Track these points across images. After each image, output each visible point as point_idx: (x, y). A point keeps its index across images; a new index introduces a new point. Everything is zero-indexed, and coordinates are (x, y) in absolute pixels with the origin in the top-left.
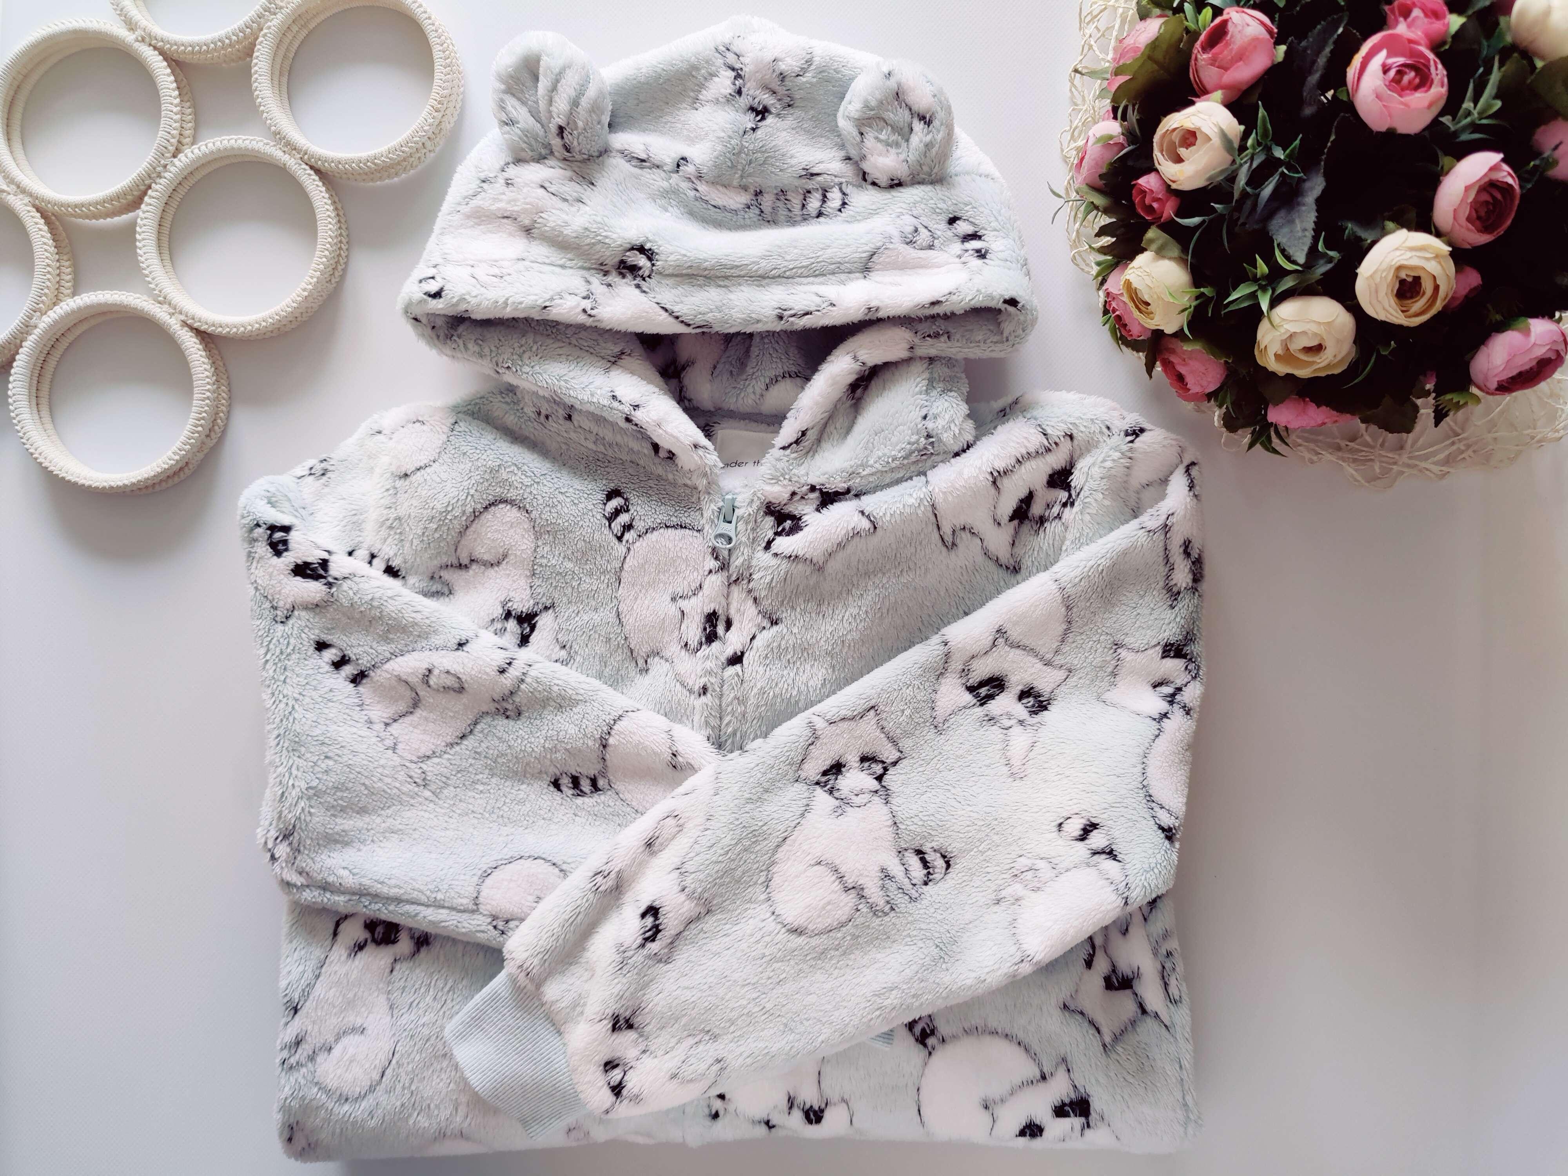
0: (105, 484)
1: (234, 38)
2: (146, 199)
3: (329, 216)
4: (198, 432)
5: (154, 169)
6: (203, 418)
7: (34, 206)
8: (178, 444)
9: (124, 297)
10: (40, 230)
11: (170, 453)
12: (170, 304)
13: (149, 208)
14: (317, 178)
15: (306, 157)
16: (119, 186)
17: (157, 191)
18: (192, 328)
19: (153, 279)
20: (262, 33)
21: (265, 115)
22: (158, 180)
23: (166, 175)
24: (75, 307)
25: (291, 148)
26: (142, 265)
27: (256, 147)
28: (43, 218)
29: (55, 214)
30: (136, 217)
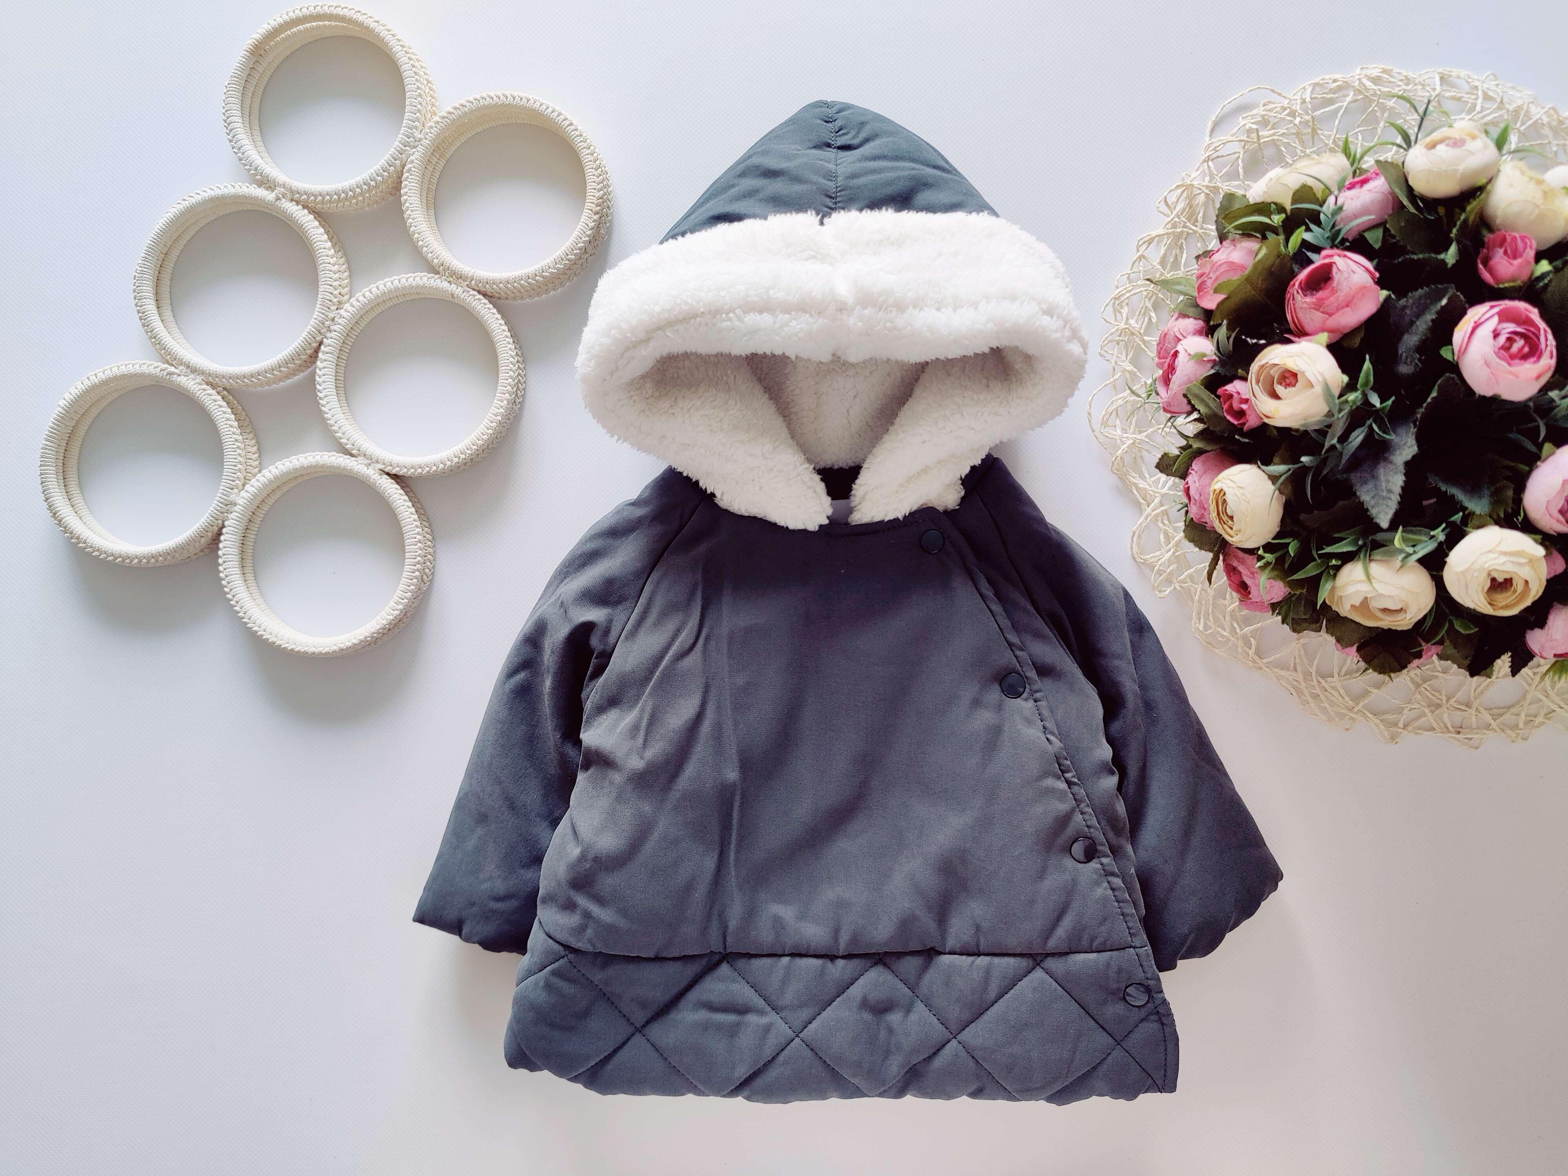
0: (335, 648)
1: (379, 178)
2: (320, 355)
3: (506, 337)
4: (416, 577)
5: (323, 324)
6: (418, 563)
7: (208, 384)
8: (398, 593)
9: (318, 458)
10: (221, 406)
11: (392, 604)
12: (364, 456)
13: (325, 364)
14: (487, 301)
15: (473, 283)
16: (291, 348)
17: (329, 346)
18: (389, 474)
19: (343, 434)
20: (406, 168)
21: (424, 250)
22: (328, 335)
23: (336, 327)
24: (272, 477)
25: (456, 276)
26: (329, 422)
27: (421, 283)
28: (218, 393)
29: (228, 387)
30: (314, 373)
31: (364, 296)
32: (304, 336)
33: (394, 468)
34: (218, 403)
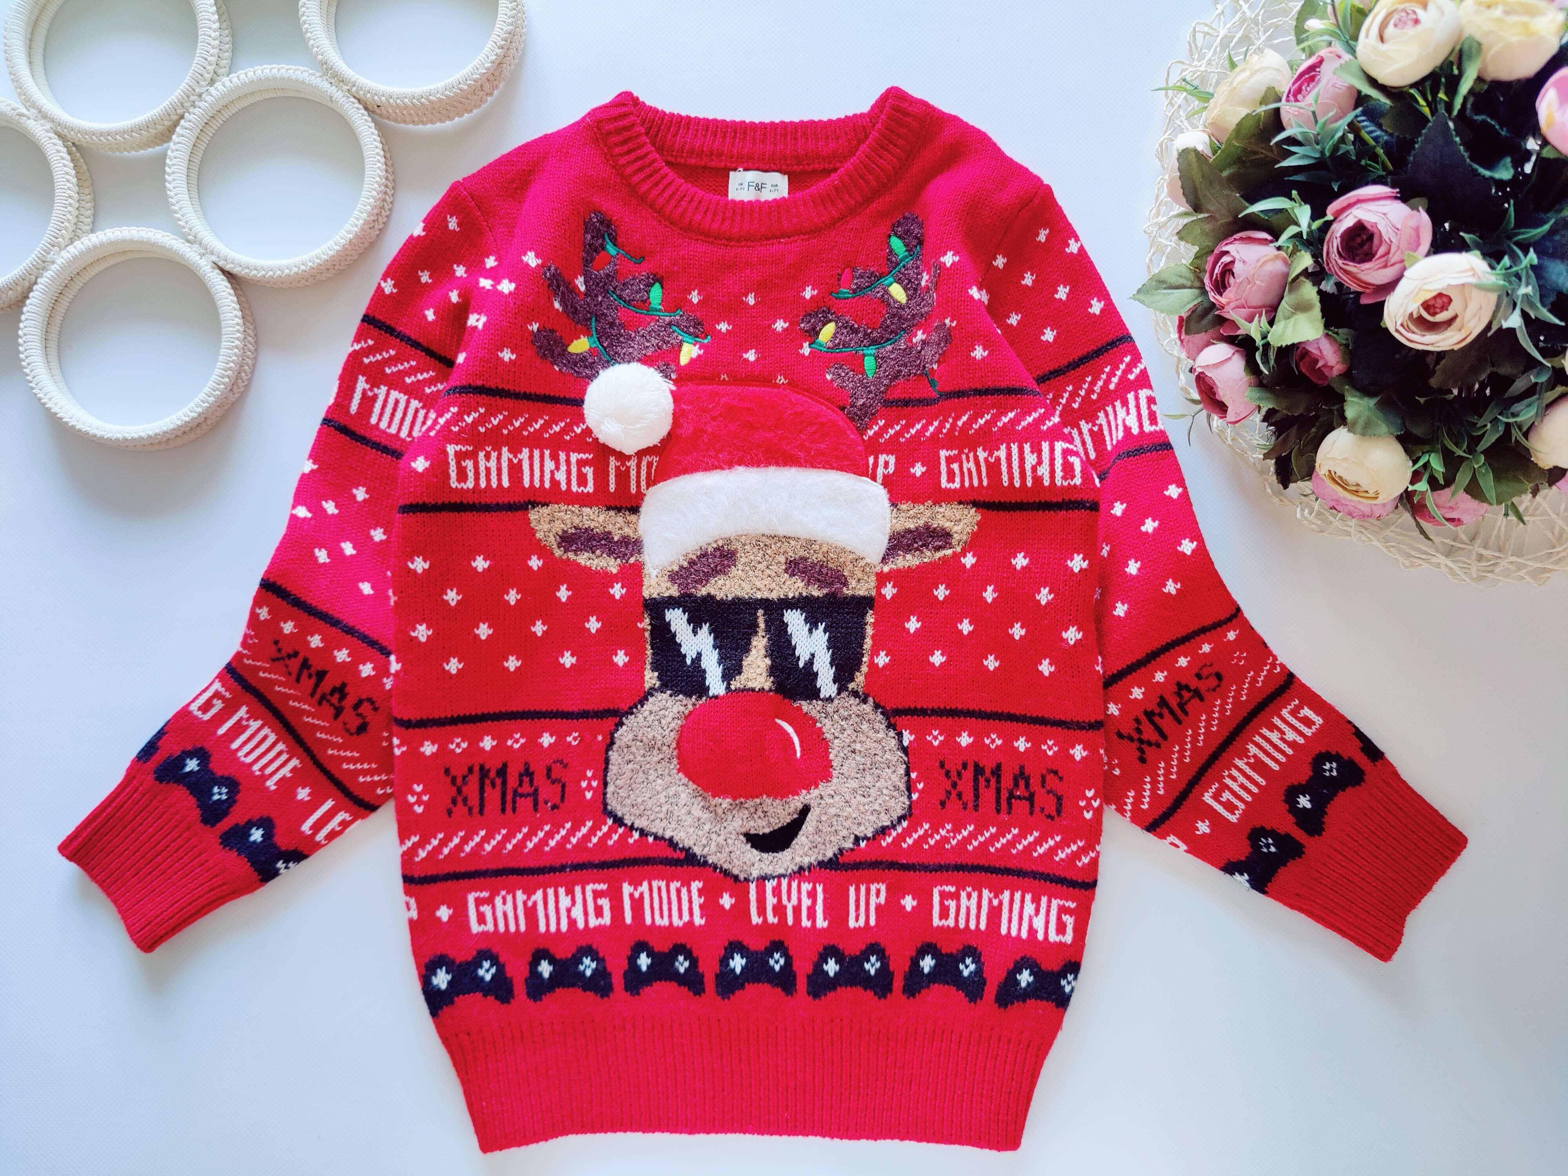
2: (178, 129)
3: (378, 154)
4: (223, 383)
5: (188, 97)
6: (230, 369)
7: (56, 133)
9: (151, 235)
10: (63, 158)
12: (200, 244)
13: (181, 139)
14: (366, 113)
15: (354, 89)
16: (149, 115)
17: (190, 121)
18: (222, 269)
19: (183, 216)
21: (312, 42)
22: (191, 110)
23: (201, 104)
25: (338, 79)
26: (170, 200)
27: (301, 78)
28: (65, 146)
29: (77, 143)
30: (167, 149)
31: (238, 77)
32: (164, 104)
33: (228, 263)
34: (61, 154)
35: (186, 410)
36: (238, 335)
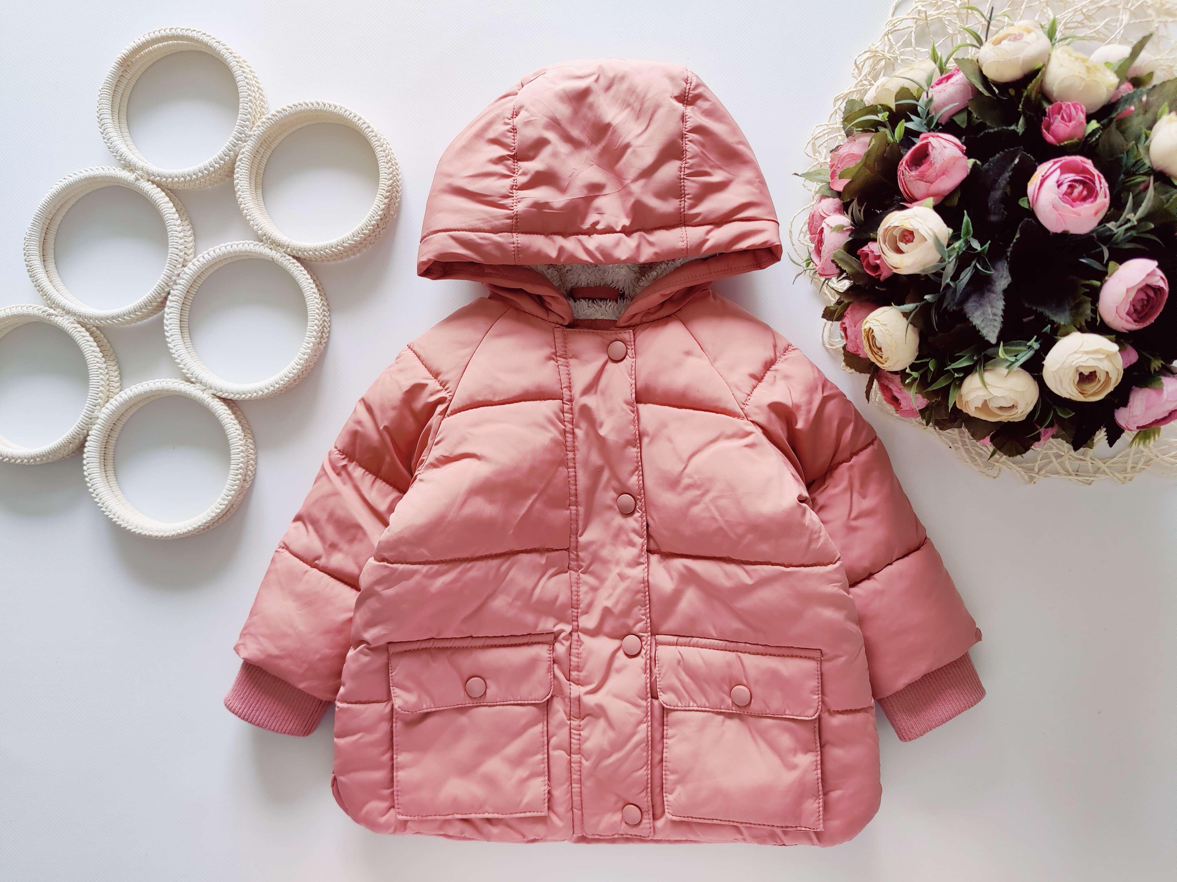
0: (174, 533)
1: (217, 165)
2: (168, 303)
3: (315, 295)
4: (239, 479)
5: (170, 278)
6: (241, 468)
7: (79, 323)
8: (225, 491)
9: (165, 383)
10: (88, 341)
11: (219, 500)
12: (201, 383)
13: (171, 310)
14: (300, 265)
15: (289, 250)
16: (145, 297)
17: (175, 296)
18: (220, 398)
19: (185, 365)
20: (238, 158)
21: (252, 222)
22: (175, 287)
23: (181, 281)
24: (127, 397)
25: (276, 244)
26: (173, 355)
27: (248, 249)
28: (87, 330)
29: (96, 327)
30: (162, 318)
31: (203, 257)
32: (155, 288)
33: (224, 393)
34: (86, 338)
35: (216, 504)
36: (241, 442)
